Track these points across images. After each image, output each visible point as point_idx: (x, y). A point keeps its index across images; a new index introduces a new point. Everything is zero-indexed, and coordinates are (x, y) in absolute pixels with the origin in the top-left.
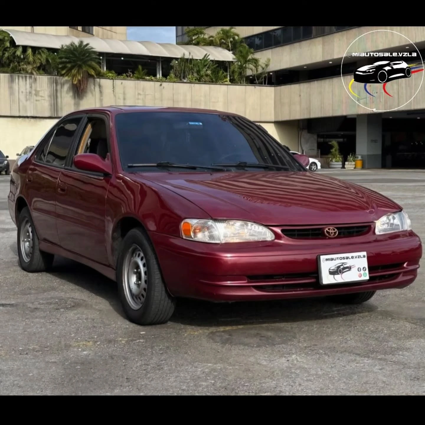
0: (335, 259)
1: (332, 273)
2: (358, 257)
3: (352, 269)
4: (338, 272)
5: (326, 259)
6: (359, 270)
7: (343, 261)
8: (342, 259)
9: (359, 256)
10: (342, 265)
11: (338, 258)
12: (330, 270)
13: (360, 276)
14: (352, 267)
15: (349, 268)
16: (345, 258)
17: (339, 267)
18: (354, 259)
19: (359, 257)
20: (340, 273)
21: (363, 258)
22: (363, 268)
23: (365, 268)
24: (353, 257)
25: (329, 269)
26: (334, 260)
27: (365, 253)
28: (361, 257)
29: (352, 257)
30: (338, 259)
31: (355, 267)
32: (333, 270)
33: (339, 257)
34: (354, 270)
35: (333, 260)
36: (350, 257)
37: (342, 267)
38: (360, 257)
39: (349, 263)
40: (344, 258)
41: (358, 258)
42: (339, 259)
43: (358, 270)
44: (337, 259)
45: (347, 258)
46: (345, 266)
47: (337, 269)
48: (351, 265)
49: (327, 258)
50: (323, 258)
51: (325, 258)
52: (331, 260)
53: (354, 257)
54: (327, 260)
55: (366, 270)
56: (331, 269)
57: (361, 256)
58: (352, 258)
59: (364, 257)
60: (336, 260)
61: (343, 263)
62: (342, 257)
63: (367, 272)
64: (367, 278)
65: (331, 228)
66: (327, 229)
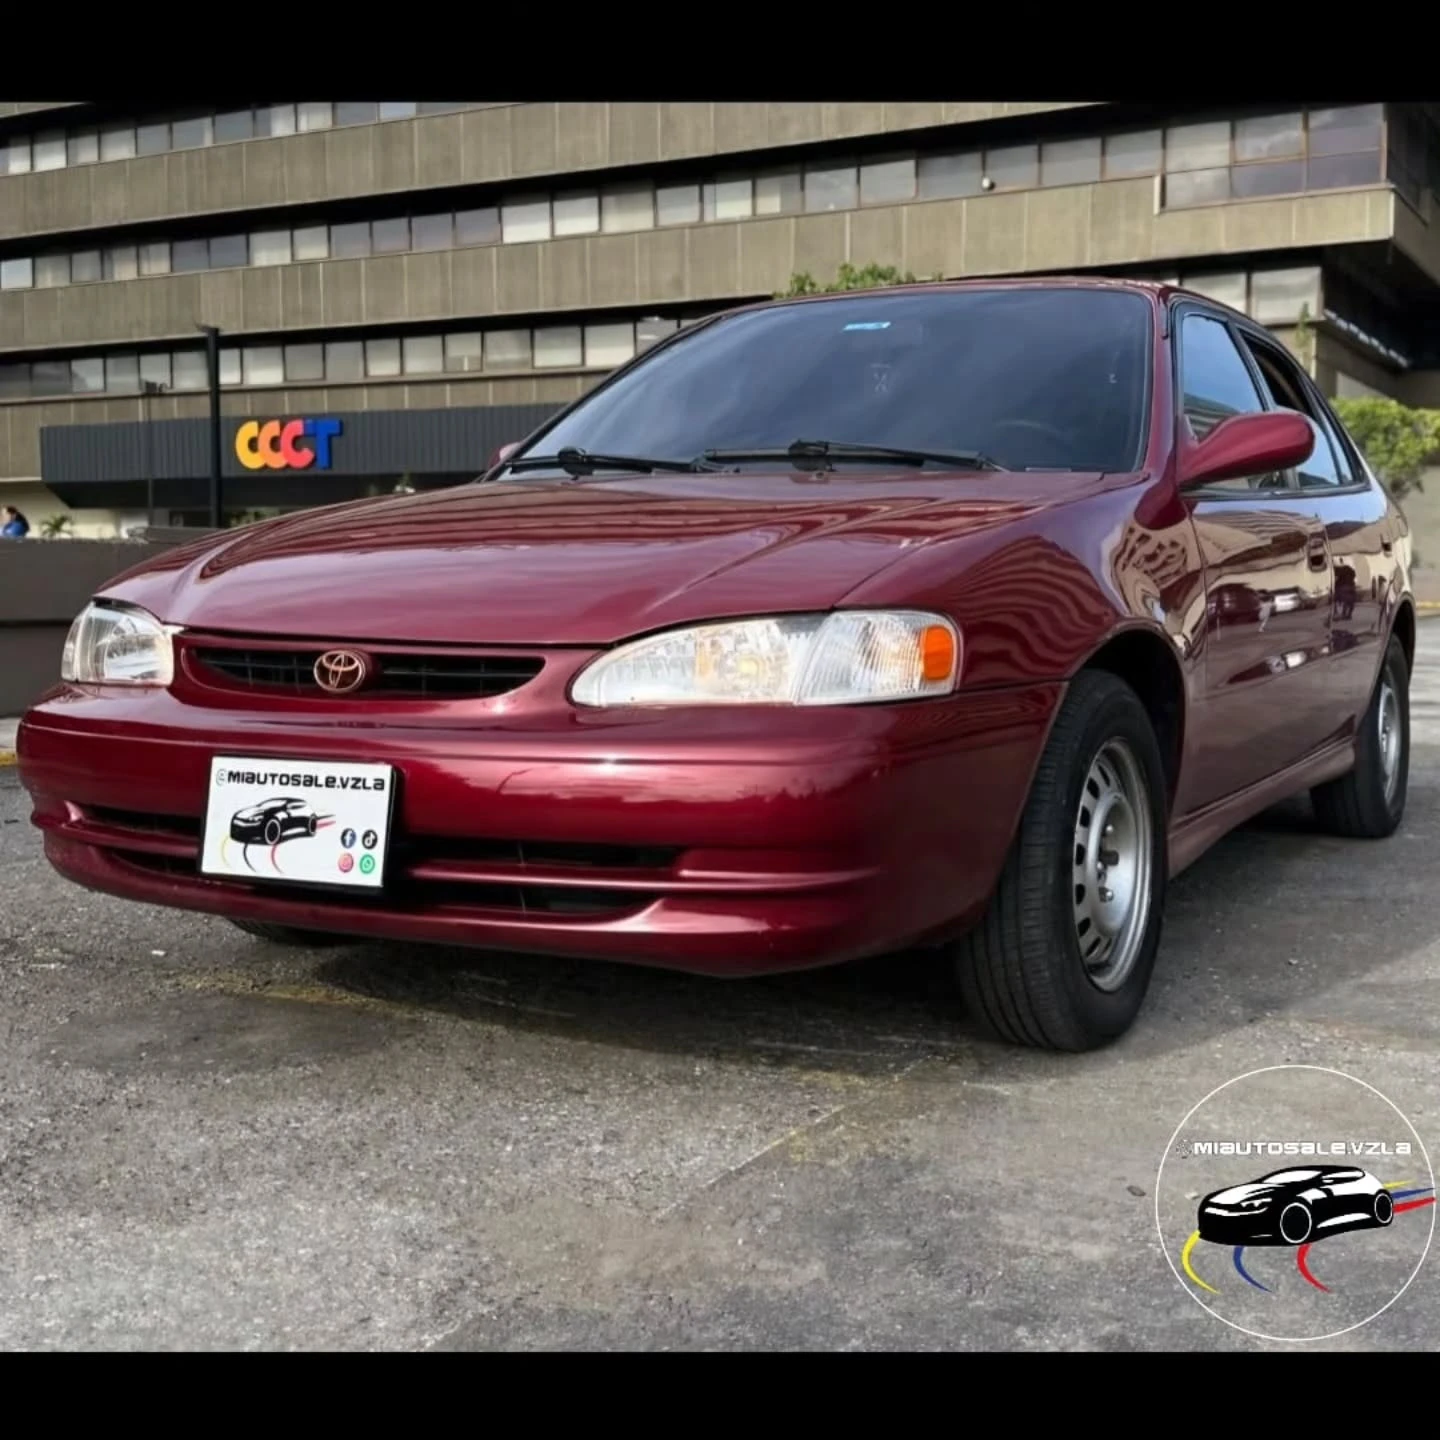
0: (262, 779)
1: (244, 833)
2: (351, 783)
3: (319, 832)
4: (263, 835)
5: (231, 774)
6: (347, 839)
7: (291, 791)
8: (287, 783)
9: (358, 780)
10: (284, 808)
11: (273, 776)
12: (237, 822)
13: (346, 866)
14: (319, 822)
15: (309, 825)
17: (270, 813)
18: (337, 791)
19: (358, 783)
20: (272, 838)
21: (373, 791)
22: (367, 835)
23: (372, 836)
24: (334, 780)
25: (235, 817)
26: (259, 782)
27: (384, 772)
28: (365, 787)
29: (330, 782)
30: (273, 781)
31: (333, 822)
32: (246, 821)
33: (280, 773)
34: (326, 837)
36: (322, 781)
37: (281, 815)
38: (360, 784)
39: (313, 802)
40: (295, 780)
41: (354, 787)
42: (277, 780)
43: (343, 841)
44: (270, 779)
45: (311, 781)
46: (295, 813)
47: (264, 822)
48: (318, 814)
49: (235, 771)
50: (220, 765)
51: (229, 769)
52: (247, 781)
53: (338, 782)
54: (234, 776)
55: (375, 841)
56: (239, 816)
57: (364, 781)
58: (327, 785)
59: (379, 785)
60: (265, 782)
61: (290, 800)
63: (379, 853)
64: (374, 879)
65: (342, 655)
66: (323, 658)
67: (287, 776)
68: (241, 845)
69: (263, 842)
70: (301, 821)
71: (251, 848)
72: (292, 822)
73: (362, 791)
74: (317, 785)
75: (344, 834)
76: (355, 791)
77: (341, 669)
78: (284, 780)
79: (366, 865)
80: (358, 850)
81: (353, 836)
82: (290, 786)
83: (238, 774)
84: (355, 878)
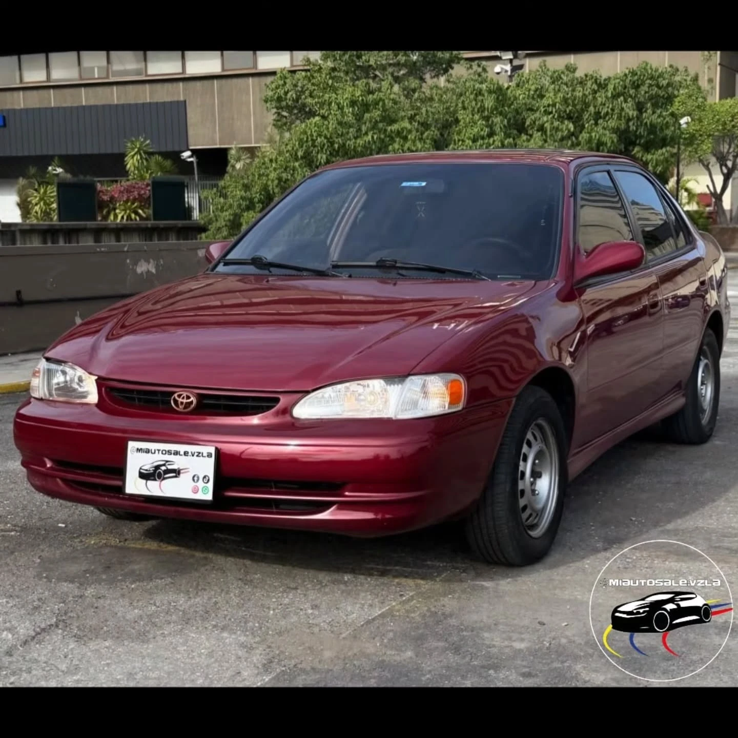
0: (153, 451)
1: (145, 476)
2: (196, 454)
3: (181, 475)
4: (154, 476)
5: (138, 449)
6: (195, 478)
7: (167, 457)
8: (165, 454)
9: (199, 453)
10: (164, 465)
11: (159, 450)
12: (142, 471)
14: (182, 471)
15: (177, 473)
16: (173, 452)
17: (157, 467)
18: (190, 458)
19: (199, 454)
20: (159, 478)
21: (207, 458)
22: (205, 477)
24: (188, 453)
25: (141, 469)
26: (152, 453)
28: (203, 456)
29: (186, 453)
31: (188, 472)
32: (147, 470)
33: (162, 449)
34: (185, 478)
35: (149, 452)
36: (182, 453)
37: (163, 468)
38: (201, 455)
39: (178, 462)
40: (169, 452)
41: (197, 456)
42: (160, 452)
43: (194, 480)
44: (157, 452)
45: (177, 453)
46: (170, 467)
47: (155, 471)
48: (181, 468)
49: (139, 448)
50: (132, 445)
51: (137, 447)
52: (146, 452)
53: (190, 454)
54: (139, 450)
55: (208, 480)
56: (143, 468)
57: (202, 454)
58: (185, 455)
59: (209, 455)
60: (155, 453)
61: (167, 461)
62: (167, 450)
63: (210, 485)
64: (209, 496)
65: (185, 394)
66: (176, 395)
67: (165, 451)
68: (144, 481)
69: (155, 480)
70: (173, 471)
71: (149, 482)
72: (168, 471)
73: (201, 458)
74: (180, 455)
75: (194, 477)
76: (198, 458)
77: (185, 401)
78: (164, 452)
79: (205, 490)
80: (201, 484)
81: (198, 478)
82: (167, 455)
83: (141, 449)
84: (200, 496)
